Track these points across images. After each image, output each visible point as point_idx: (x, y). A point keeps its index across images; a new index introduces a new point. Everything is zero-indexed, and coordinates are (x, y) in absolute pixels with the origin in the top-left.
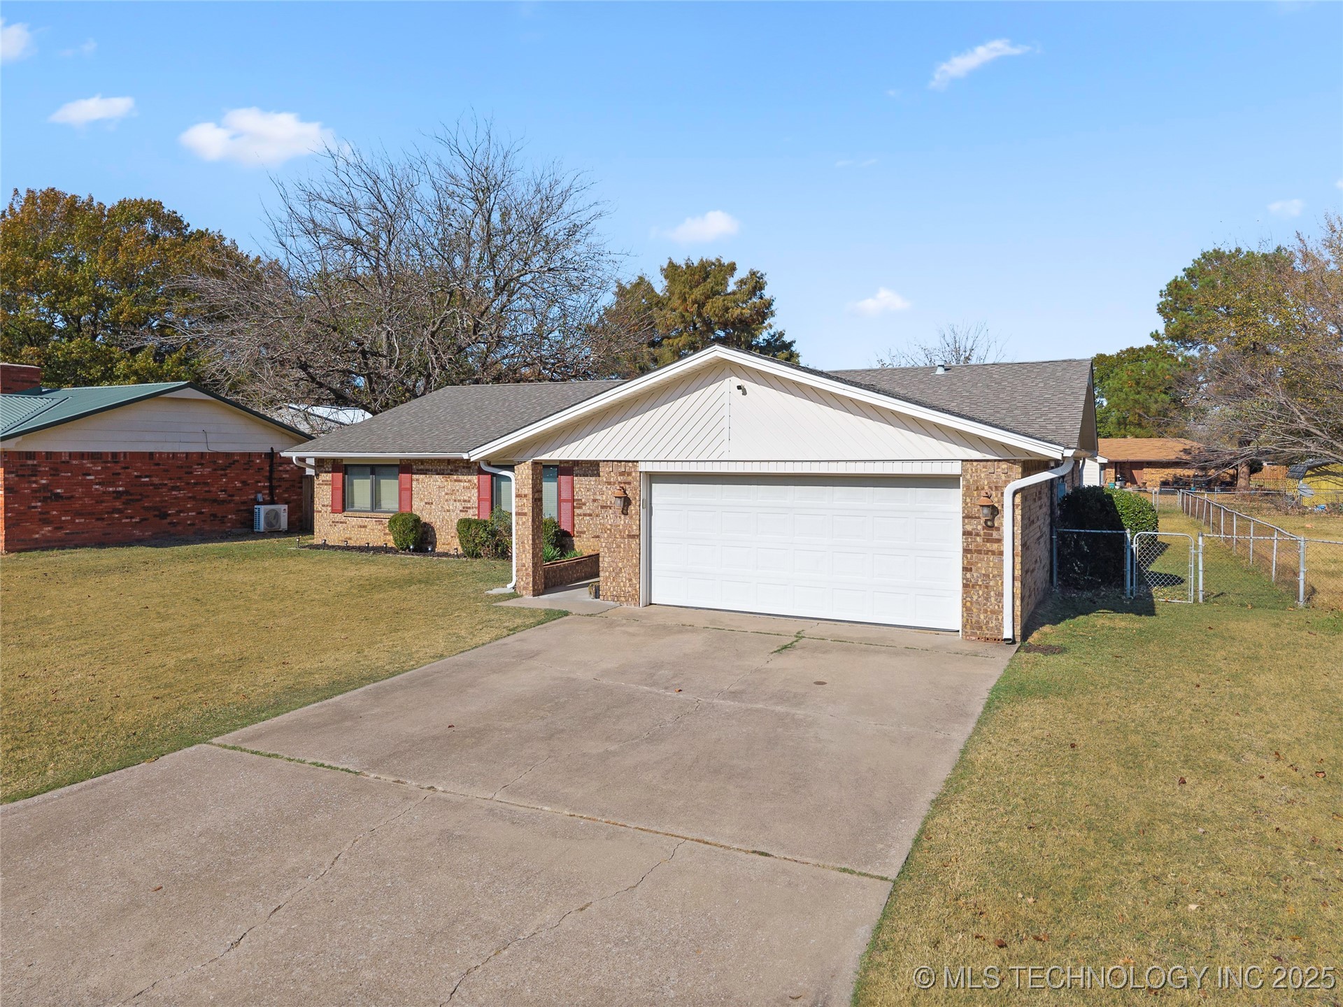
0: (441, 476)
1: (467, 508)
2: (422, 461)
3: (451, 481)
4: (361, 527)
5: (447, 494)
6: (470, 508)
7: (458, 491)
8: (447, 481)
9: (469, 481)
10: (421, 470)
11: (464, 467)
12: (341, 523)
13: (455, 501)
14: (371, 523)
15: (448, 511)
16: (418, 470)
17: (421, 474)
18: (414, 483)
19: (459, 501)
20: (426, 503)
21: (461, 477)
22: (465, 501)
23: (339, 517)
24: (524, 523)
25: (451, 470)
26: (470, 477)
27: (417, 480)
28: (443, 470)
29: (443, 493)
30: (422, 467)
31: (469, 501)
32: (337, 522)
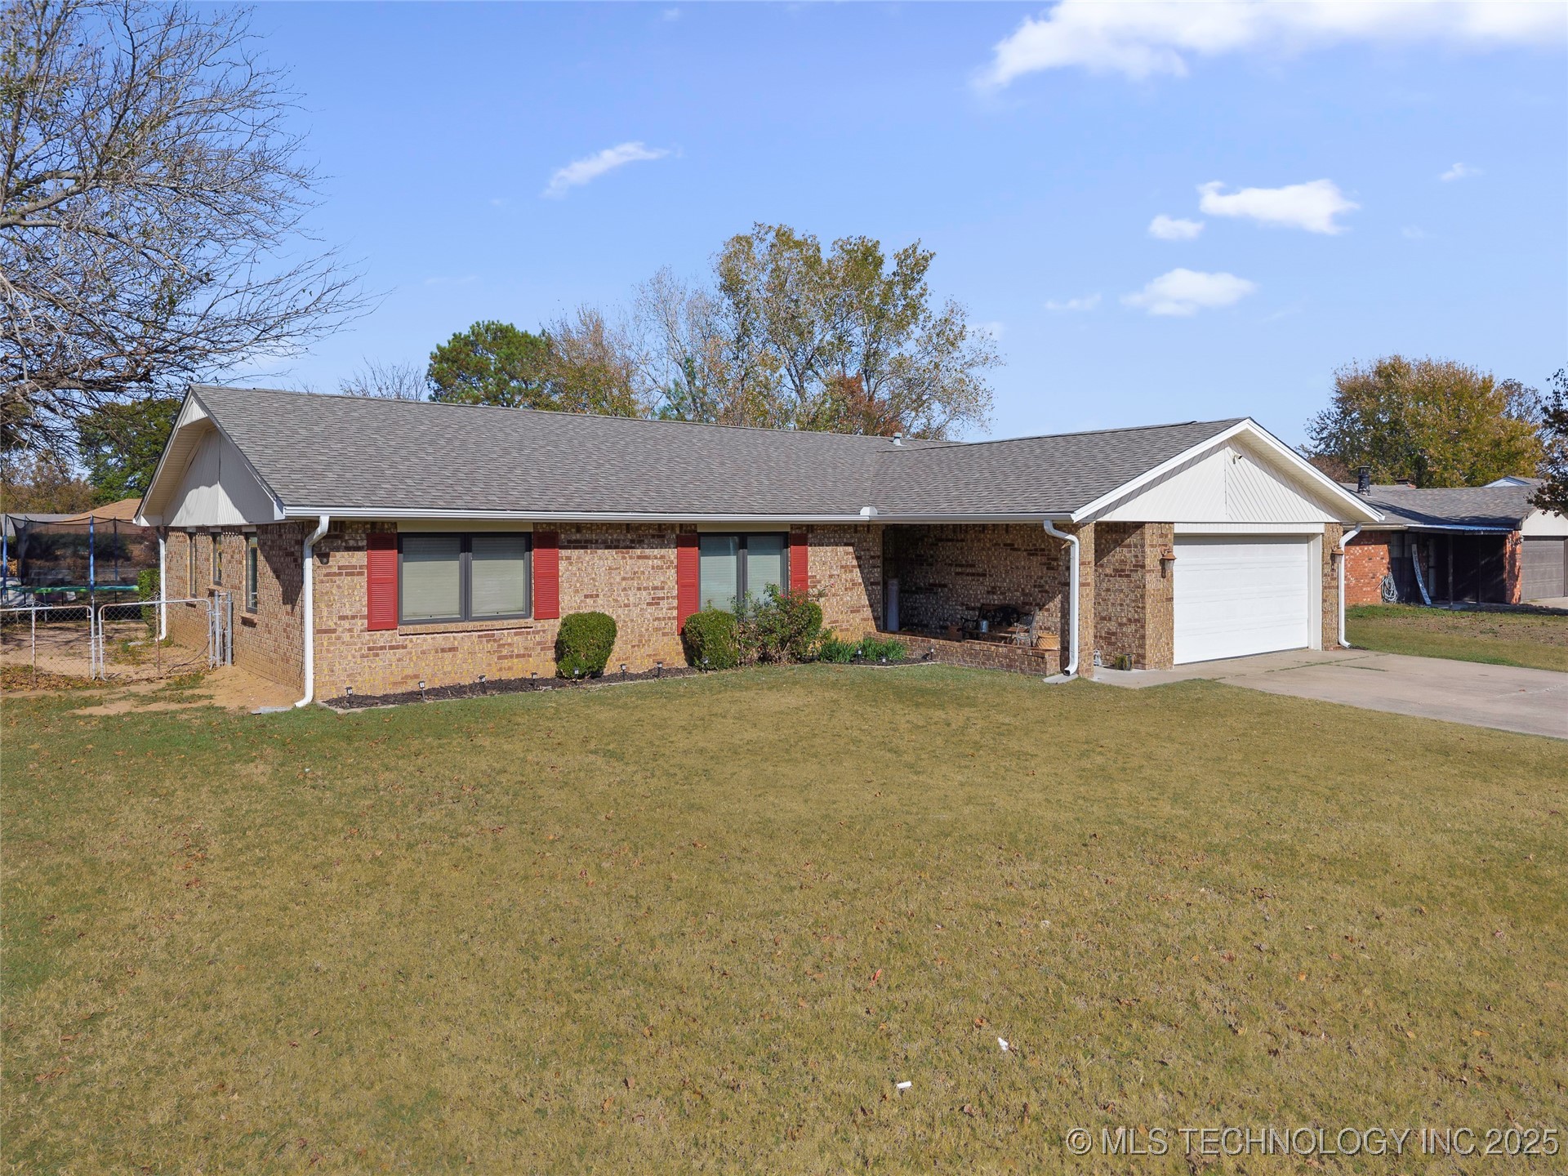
0: (614, 552)
1: (659, 598)
2: (578, 526)
3: (631, 558)
4: (443, 650)
5: (624, 579)
6: (663, 598)
7: (643, 573)
8: (624, 558)
9: (662, 557)
10: (576, 541)
11: (653, 536)
12: (392, 648)
13: (639, 589)
14: (467, 642)
15: (627, 606)
16: (569, 542)
17: (575, 548)
18: (562, 565)
19: (646, 589)
20: (586, 596)
21: (648, 552)
22: (655, 588)
23: (383, 637)
24: (1087, 595)
25: (632, 541)
26: (663, 551)
27: (568, 558)
28: (618, 541)
29: (618, 579)
30: (578, 536)
31: (663, 588)
32: (382, 648)
